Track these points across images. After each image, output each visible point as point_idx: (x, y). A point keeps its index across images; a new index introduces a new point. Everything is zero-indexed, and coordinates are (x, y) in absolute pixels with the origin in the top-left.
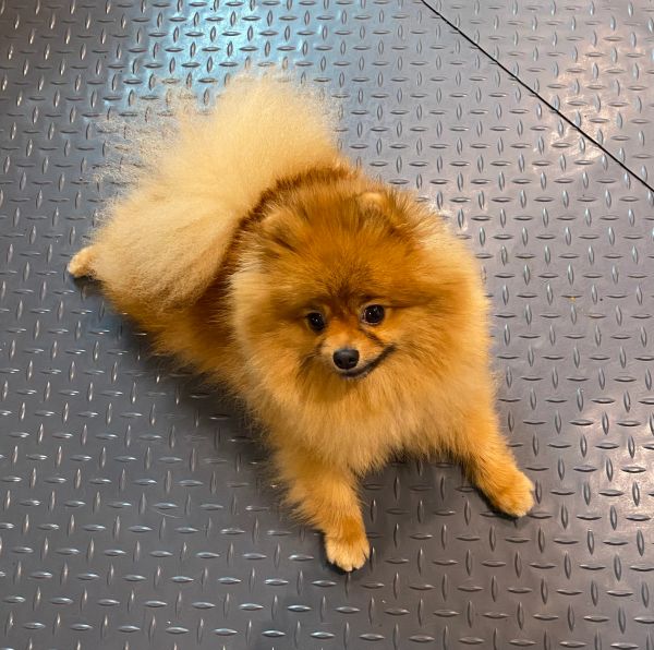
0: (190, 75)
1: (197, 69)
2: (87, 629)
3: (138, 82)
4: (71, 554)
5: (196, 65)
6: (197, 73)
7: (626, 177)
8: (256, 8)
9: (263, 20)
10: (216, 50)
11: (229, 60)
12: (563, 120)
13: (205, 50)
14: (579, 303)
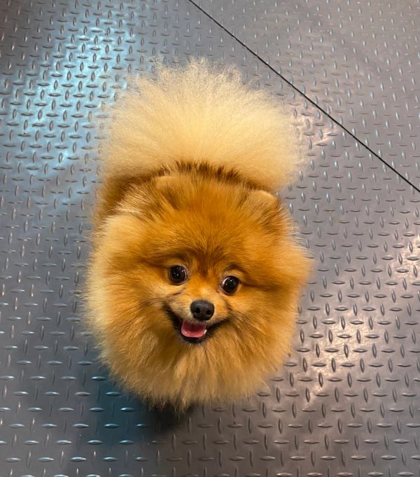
0: (93, 73)
1: (98, 70)
2: (21, 427)
3: (60, 76)
4: (9, 379)
5: (97, 67)
6: (98, 73)
7: (357, 144)
8: (134, 35)
9: (138, 43)
10: (109, 59)
11: (118, 66)
12: (320, 111)
13: (102, 59)
14: (334, 214)
